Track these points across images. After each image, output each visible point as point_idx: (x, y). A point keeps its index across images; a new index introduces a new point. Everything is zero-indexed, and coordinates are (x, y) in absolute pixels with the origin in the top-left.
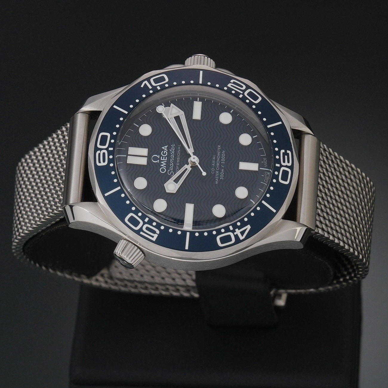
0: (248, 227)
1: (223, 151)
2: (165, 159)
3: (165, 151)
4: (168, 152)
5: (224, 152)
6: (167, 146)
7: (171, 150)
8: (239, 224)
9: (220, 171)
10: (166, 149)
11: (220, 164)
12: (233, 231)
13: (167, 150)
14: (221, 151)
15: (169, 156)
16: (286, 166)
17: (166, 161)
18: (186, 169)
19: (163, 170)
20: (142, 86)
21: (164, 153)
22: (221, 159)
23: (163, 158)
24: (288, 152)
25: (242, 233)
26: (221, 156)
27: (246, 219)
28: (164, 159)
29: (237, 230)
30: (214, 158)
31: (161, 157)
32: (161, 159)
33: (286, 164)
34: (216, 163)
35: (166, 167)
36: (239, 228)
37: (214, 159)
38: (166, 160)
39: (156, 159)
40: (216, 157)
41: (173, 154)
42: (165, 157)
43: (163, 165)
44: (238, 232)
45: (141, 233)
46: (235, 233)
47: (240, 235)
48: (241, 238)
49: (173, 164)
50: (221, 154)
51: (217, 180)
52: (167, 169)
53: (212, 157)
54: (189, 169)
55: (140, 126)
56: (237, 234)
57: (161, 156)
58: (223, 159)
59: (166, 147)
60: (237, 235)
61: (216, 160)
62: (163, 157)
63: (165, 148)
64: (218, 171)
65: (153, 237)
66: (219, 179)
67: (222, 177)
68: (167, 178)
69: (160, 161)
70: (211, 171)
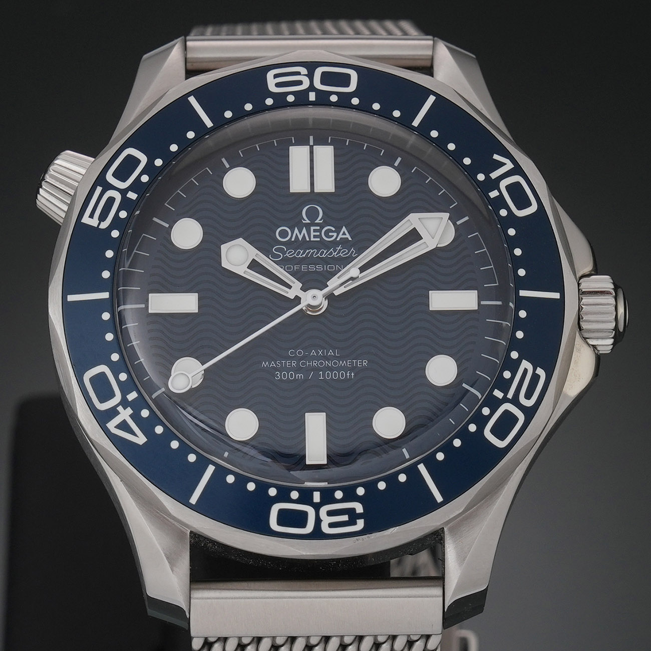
0: (140, 439)
1: (353, 374)
2: (315, 236)
3: (335, 234)
4: (335, 243)
5: (350, 376)
6: (350, 239)
7: (340, 250)
8: (145, 413)
9: (298, 370)
10: (341, 236)
11: (316, 370)
12: (124, 403)
13: (338, 239)
14: (352, 369)
15: (322, 244)
16: (318, 521)
17: (310, 238)
18: (290, 287)
19: (284, 234)
20: (496, 157)
21: (330, 234)
22: (331, 369)
23: (315, 231)
24: (360, 524)
25: (123, 426)
26: (339, 369)
27: (159, 430)
28: (312, 234)
29: (129, 411)
30: (331, 353)
31: (318, 228)
32: (312, 228)
33: (326, 520)
34: (318, 358)
35: (293, 240)
36: (136, 417)
37: (327, 353)
38: (312, 239)
39: (312, 214)
40: (335, 357)
41: (331, 253)
42: (320, 236)
43: (299, 234)
44: (125, 414)
45: (99, 189)
46: (120, 409)
47: (117, 420)
48: (112, 425)
49: (304, 256)
50: (345, 369)
51: (273, 364)
52: (289, 244)
53: (334, 349)
54: (291, 294)
55: (397, 169)
56: (120, 413)
57: (322, 226)
58: (329, 376)
59: (348, 236)
60: (118, 413)
61: (326, 358)
62: (320, 231)
63: (344, 234)
64: (298, 364)
65: (91, 216)
66: (276, 369)
67: (281, 375)
68: (264, 244)
69: (308, 226)
70: (295, 348)
